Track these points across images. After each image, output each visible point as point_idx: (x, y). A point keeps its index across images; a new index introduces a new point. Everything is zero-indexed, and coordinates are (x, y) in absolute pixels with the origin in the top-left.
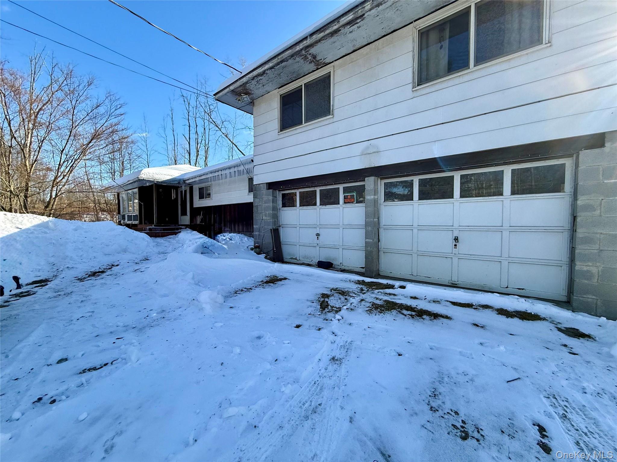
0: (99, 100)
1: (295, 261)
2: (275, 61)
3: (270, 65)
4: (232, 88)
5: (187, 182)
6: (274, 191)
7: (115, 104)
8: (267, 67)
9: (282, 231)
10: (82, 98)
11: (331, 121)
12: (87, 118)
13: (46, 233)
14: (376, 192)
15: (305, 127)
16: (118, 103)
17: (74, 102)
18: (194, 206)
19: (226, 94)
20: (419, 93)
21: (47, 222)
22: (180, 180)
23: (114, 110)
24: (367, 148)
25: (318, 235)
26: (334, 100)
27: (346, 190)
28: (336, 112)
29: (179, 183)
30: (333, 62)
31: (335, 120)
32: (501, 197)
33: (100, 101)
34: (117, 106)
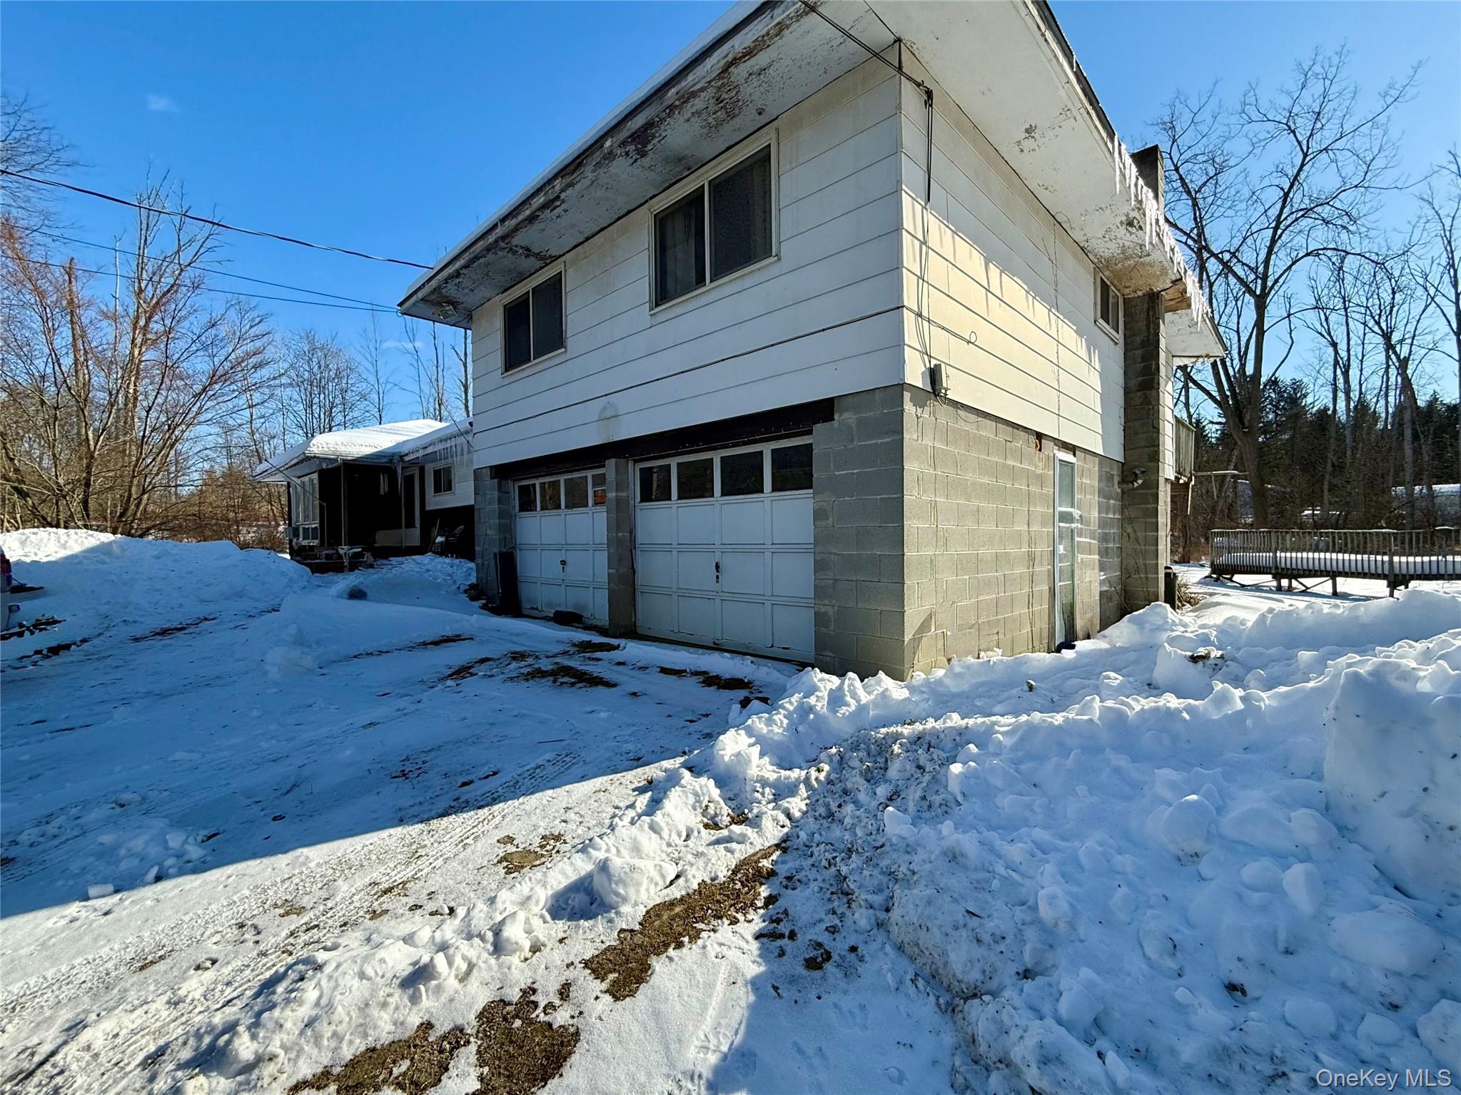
0: (214, 315)
1: (535, 613)
2: (467, 257)
3: (461, 262)
4: (420, 295)
5: (407, 459)
6: (503, 482)
7: (250, 315)
8: (458, 264)
9: (518, 556)
10: (183, 313)
11: (564, 358)
12: (194, 348)
13: (104, 563)
15: (536, 365)
16: (255, 314)
17: (168, 322)
18: (427, 509)
19: (414, 304)
20: (657, 319)
21: (110, 543)
22: (393, 455)
23: (248, 327)
24: (605, 408)
27: (594, 481)
28: (570, 342)
29: (391, 461)
30: (564, 254)
31: (568, 356)
32: (762, 495)
33: (216, 314)
34: (253, 319)
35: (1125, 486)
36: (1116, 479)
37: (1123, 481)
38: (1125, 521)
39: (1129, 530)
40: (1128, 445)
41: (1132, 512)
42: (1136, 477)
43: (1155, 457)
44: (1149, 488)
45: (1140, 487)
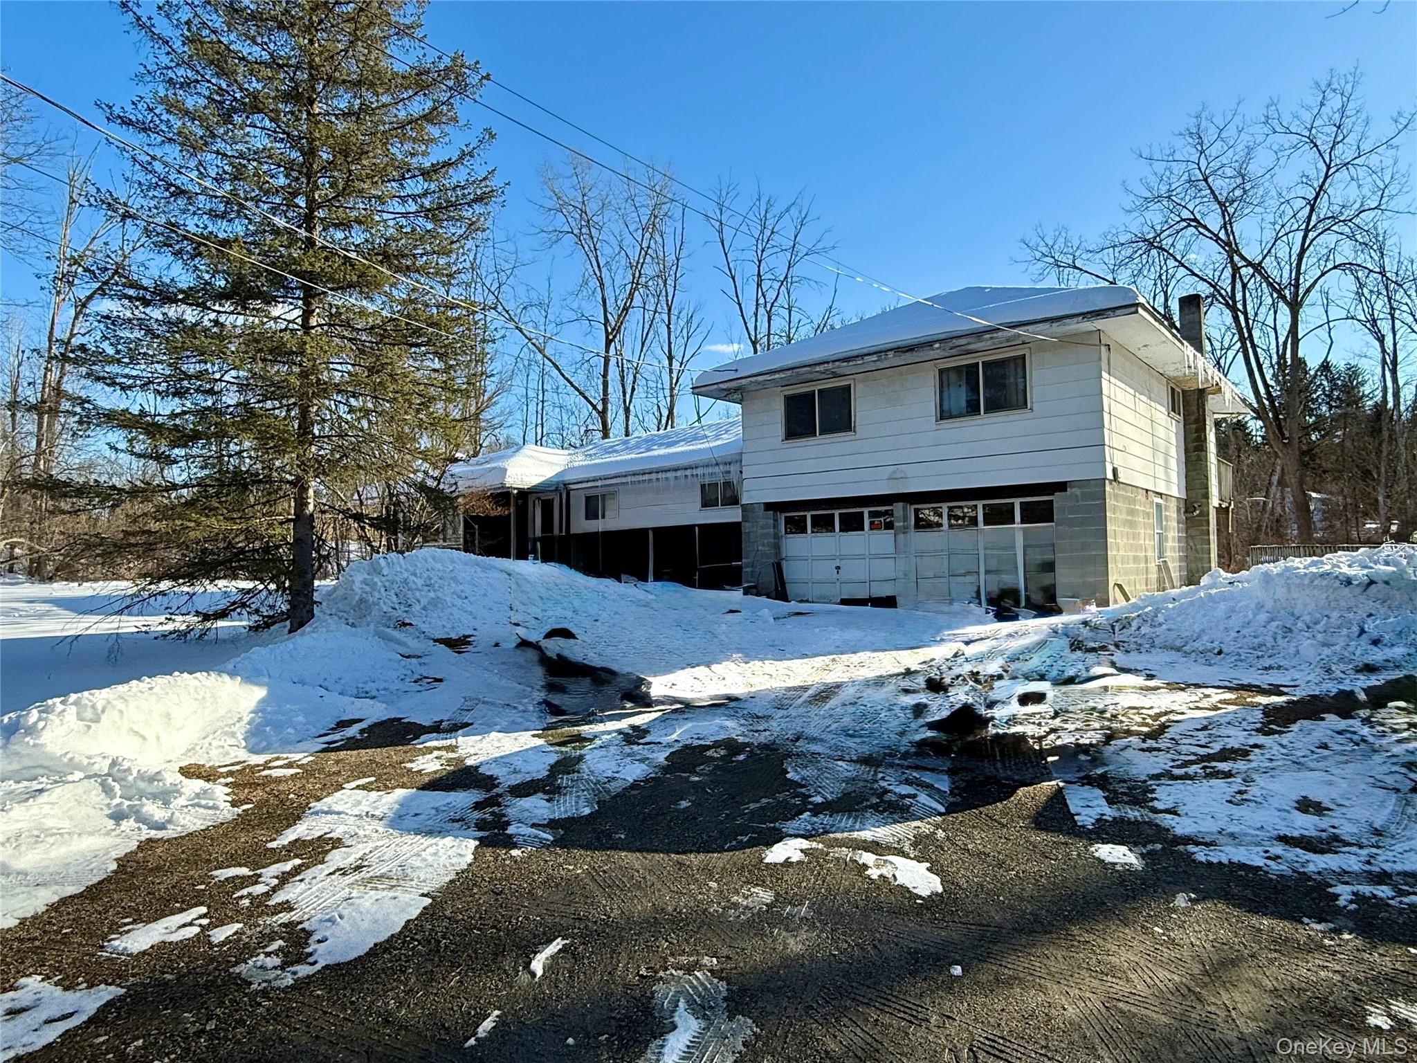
4: (722, 386)
6: (775, 514)
9: (784, 564)
11: (853, 438)
14: (905, 518)
15: (819, 439)
18: (571, 531)
20: (941, 427)
22: (558, 483)
24: (895, 472)
25: (838, 568)
26: (855, 416)
27: (872, 514)
28: (858, 429)
30: (853, 374)
31: (857, 437)
35: (1188, 515)
36: (1183, 510)
37: (1186, 512)
38: (1189, 537)
39: (1192, 544)
40: (1188, 488)
41: (1193, 532)
42: (1195, 509)
43: (1206, 496)
44: (1203, 516)
45: (1197, 516)
